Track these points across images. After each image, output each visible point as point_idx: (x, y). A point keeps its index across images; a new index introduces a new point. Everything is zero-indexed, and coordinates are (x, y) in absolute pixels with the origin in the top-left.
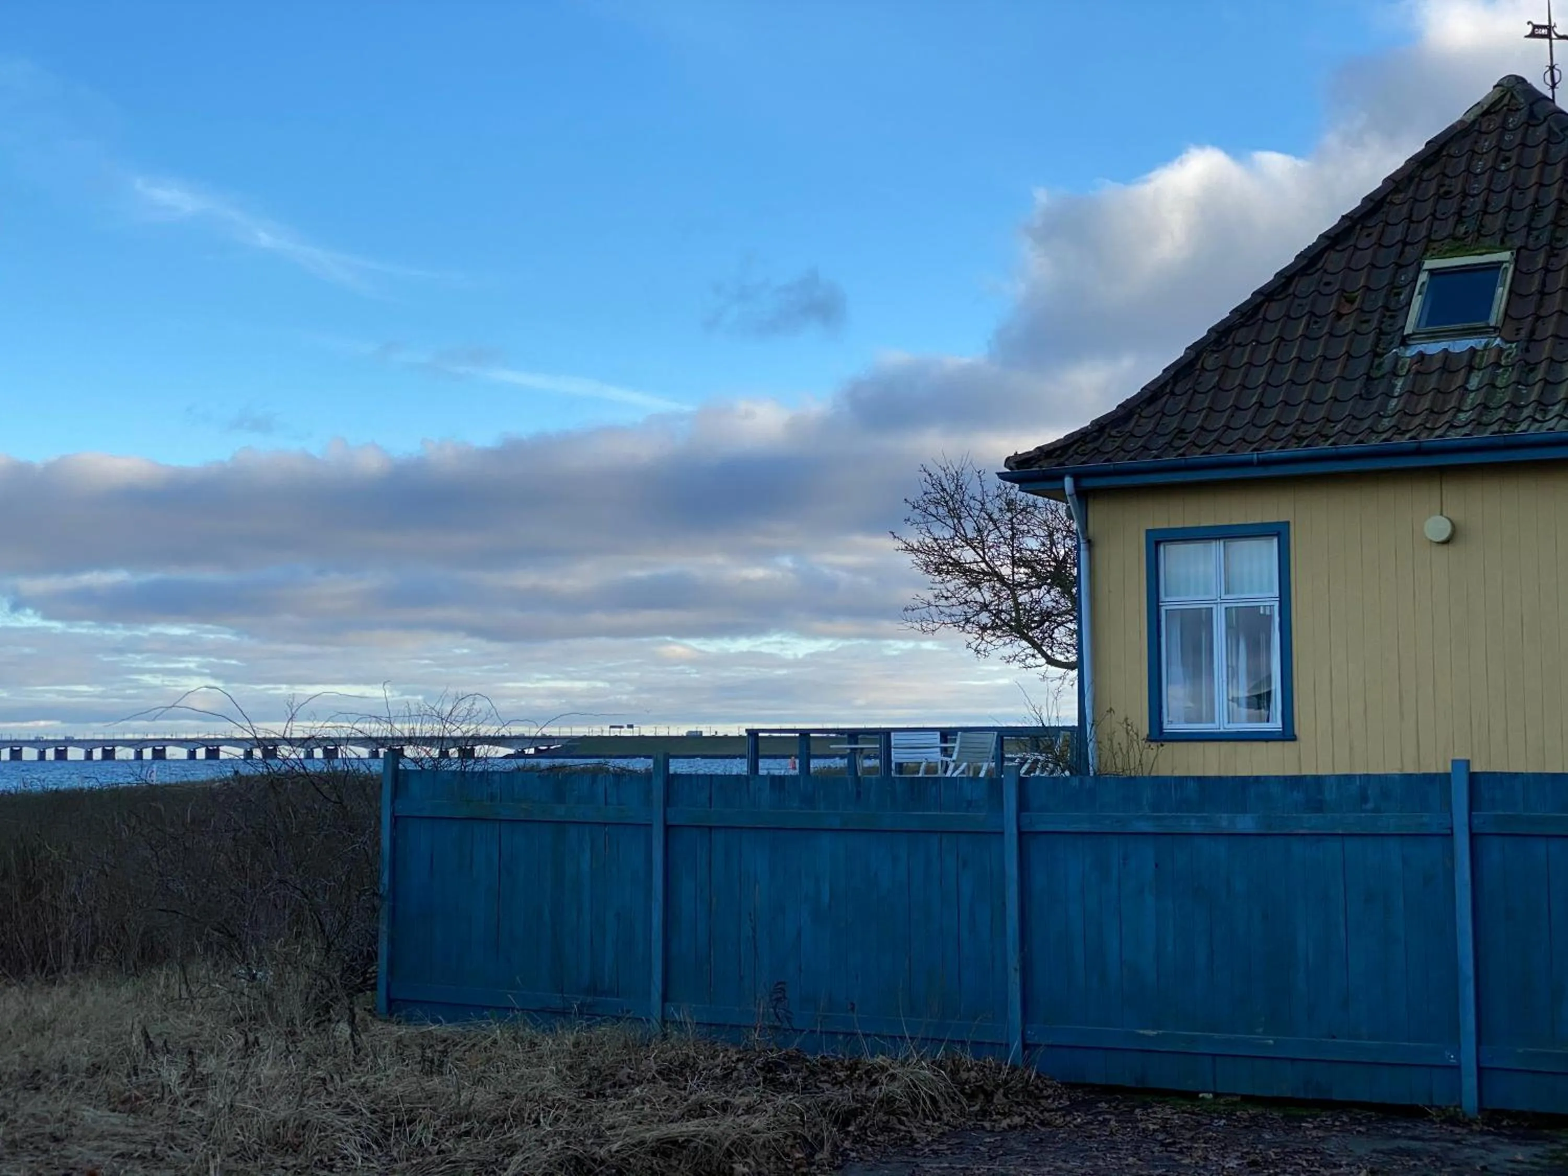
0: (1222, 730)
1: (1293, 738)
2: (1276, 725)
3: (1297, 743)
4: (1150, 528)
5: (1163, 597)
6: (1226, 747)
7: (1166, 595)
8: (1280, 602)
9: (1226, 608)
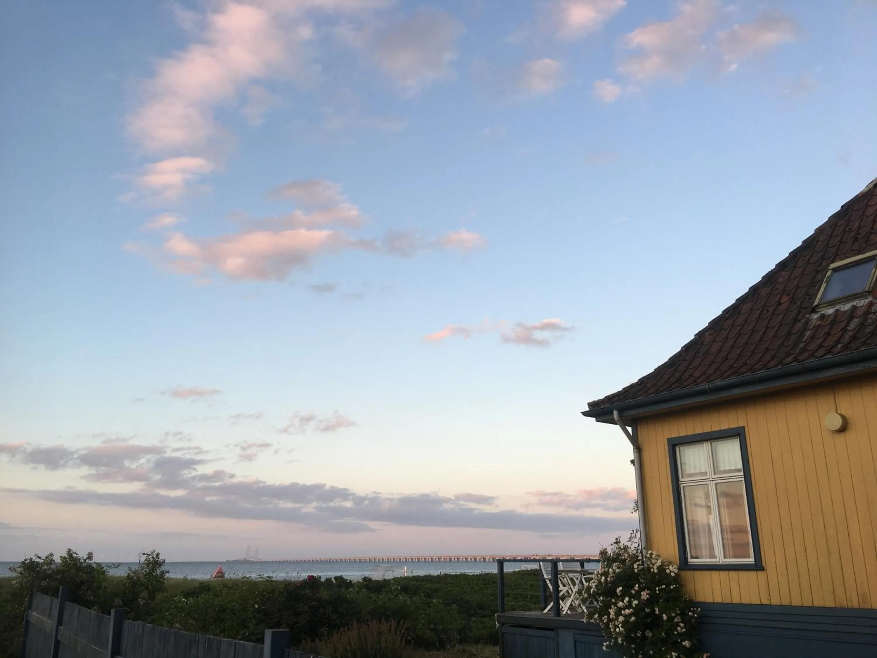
0: (721, 563)
1: (763, 569)
2: (751, 560)
3: (765, 572)
4: (669, 437)
5: (681, 479)
6: (724, 574)
7: (682, 478)
8: (745, 477)
9: (716, 484)
